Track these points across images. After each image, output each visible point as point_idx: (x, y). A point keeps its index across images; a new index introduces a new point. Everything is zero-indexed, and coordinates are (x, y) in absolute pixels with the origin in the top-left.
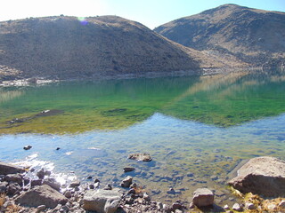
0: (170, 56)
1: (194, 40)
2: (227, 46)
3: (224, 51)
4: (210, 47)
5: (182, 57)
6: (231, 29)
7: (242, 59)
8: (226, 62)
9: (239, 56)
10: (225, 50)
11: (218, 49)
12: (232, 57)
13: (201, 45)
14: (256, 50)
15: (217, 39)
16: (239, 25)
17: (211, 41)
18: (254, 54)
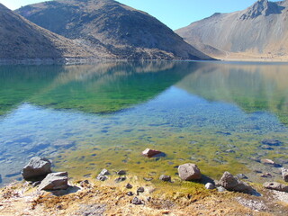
0: (26, 42)
1: (68, 28)
2: (99, 37)
3: (95, 42)
4: (83, 36)
5: (43, 44)
6: (103, 21)
7: (111, 51)
8: (96, 53)
9: (109, 48)
10: (97, 40)
11: (91, 38)
12: (103, 48)
13: (74, 33)
14: (124, 44)
15: (90, 29)
16: (110, 18)
17: (84, 31)
18: (122, 47)
